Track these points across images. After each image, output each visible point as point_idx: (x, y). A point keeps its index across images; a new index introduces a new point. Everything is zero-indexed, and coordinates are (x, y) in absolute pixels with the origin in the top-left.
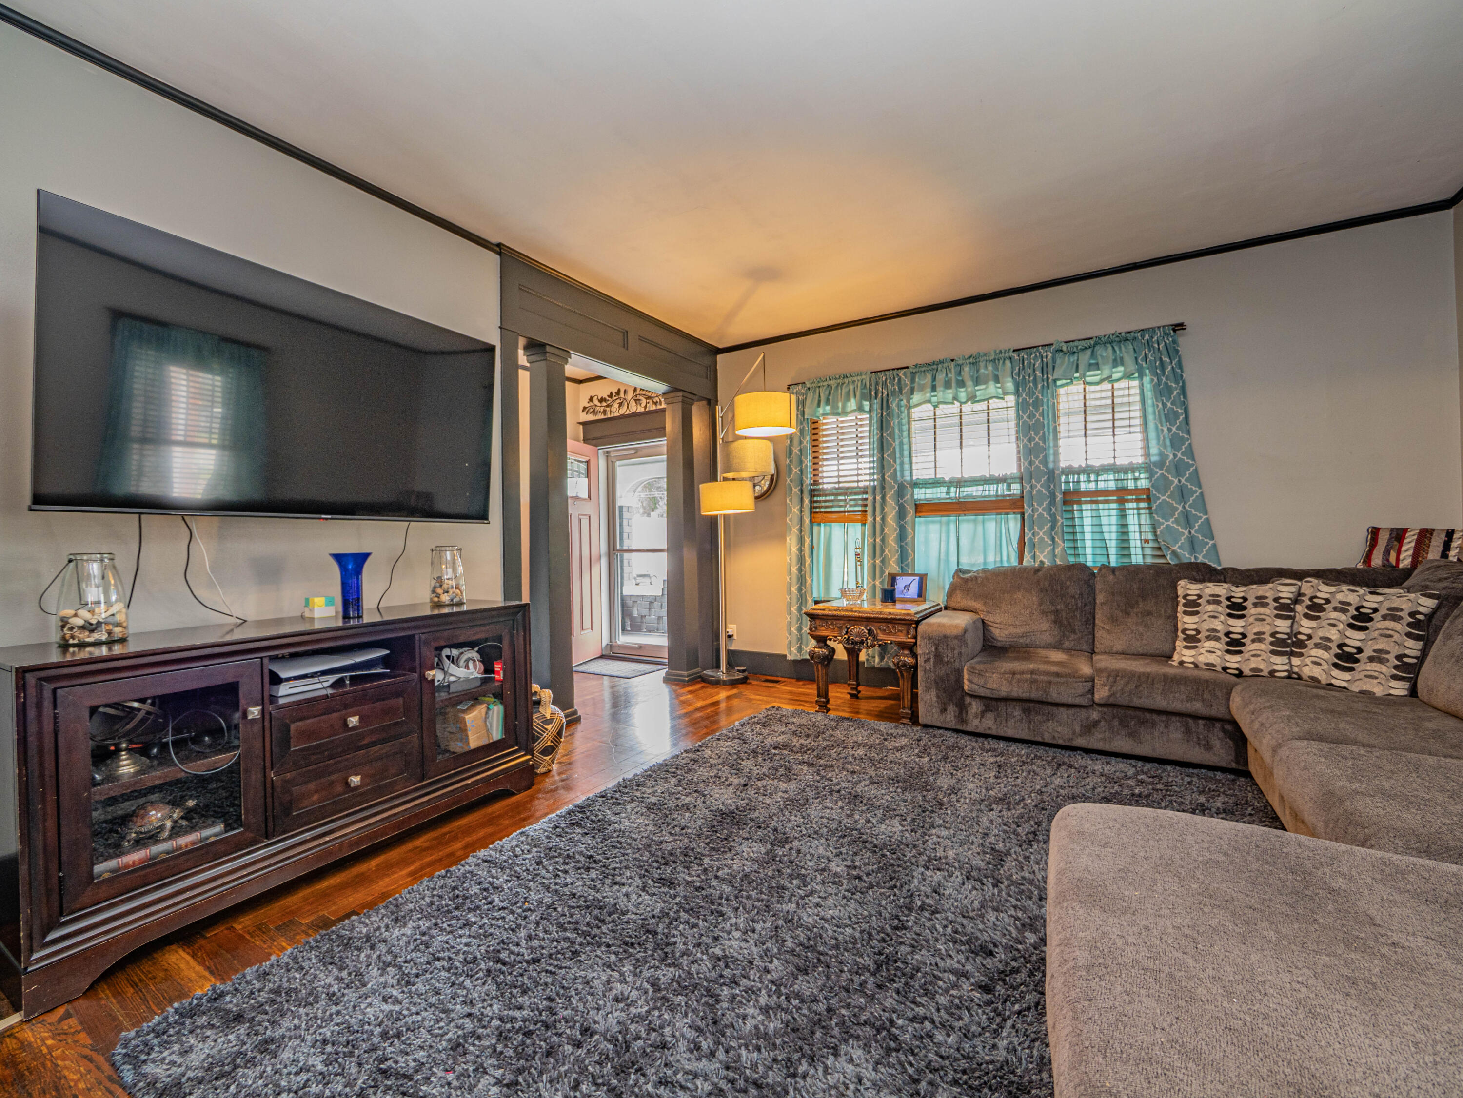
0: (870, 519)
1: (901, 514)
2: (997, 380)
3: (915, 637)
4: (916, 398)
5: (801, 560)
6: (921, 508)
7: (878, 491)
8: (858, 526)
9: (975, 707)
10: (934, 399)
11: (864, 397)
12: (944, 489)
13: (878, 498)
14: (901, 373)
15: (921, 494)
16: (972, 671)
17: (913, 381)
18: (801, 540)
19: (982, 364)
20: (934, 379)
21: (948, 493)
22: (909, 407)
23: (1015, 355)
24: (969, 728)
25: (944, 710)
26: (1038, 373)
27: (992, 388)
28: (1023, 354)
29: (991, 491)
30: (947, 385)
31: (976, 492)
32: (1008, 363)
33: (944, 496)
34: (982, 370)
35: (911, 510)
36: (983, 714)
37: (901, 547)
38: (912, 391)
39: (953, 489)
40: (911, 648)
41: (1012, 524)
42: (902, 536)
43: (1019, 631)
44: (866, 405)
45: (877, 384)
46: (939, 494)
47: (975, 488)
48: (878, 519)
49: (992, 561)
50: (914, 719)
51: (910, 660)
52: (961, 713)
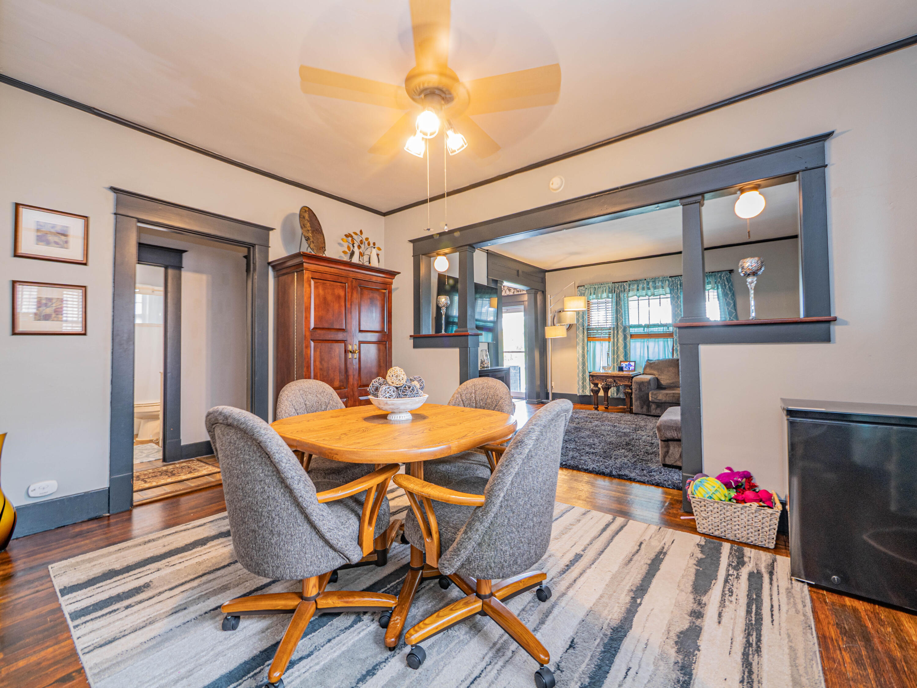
0: (612, 340)
1: (625, 338)
2: (663, 287)
3: (632, 383)
4: (631, 294)
5: (583, 356)
6: (632, 336)
7: (615, 329)
8: (607, 343)
9: (653, 406)
10: (638, 294)
11: (609, 292)
12: (642, 329)
13: (615, 332)
14: (625, 284)
15: (633, 331)
16: (652, 394)
17: (629, 287)
18: (583, 348)
19: (657, 282)
20: (638, 286)
21: (644, 330)
22: (628, 297)
23: (670, 279)
24: (652, 414)
25: (642, 408)
26: (679, 286)
27: (661, 291)
28: (673, 279)
29: (661, 330)
30: (643, 289)
31: (655, 330)
32: (667, 282)
33: (642, 331)
34: (657, 284)
35: (629, 337)
36: (656, 409)
37: (625, 351)
38: (629, 291)
39: (646, 329)
40: (630, 387)
41: (669, 343)
42: (625, 346)
43: (671, 381)
44: (610, 295)
45: (615, 288)
46: (641, 330)
47: (654, 328)
48: (615, 340)
49: (661, 357)
50: (631, 412)
51: (630, 391)
52: (648, 409)
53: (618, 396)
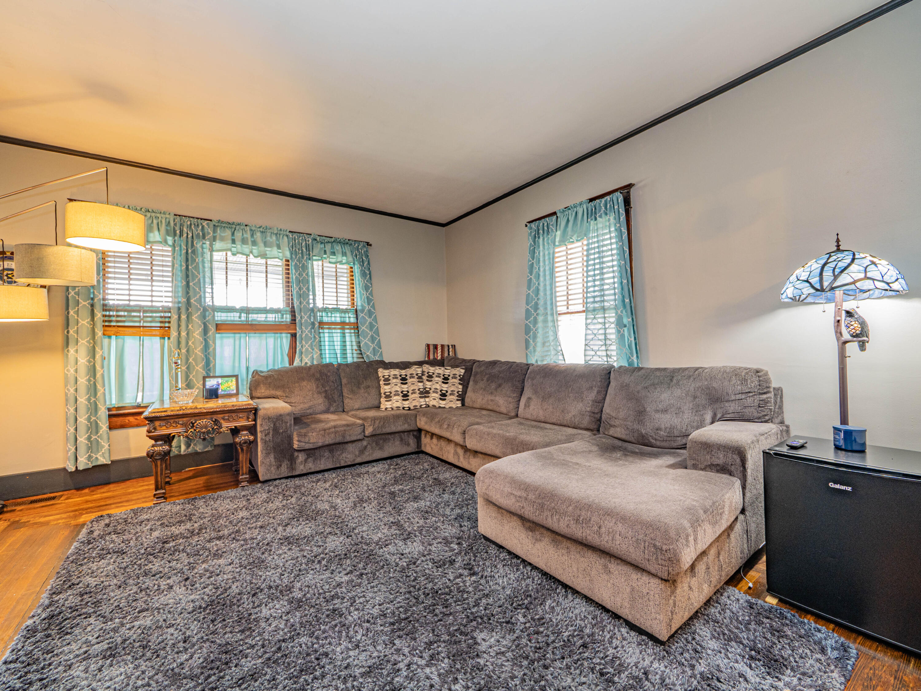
0: (174, 334)
1: (206, 331)
2: (279, 247)
3: (255, 420)
4: (218, 245)
5: (92, 371)
6: (219, 327)
7: (183, 310)
8: (157, 340)
9: (301, 457)
10: (233, 249)
11: (168, 233)
12: (238, 314)
13: (184, 317)
14: (205, 223)
15: (220, 317)
16: (299, 435)
17: (214, 231)
18: (92, 352)
19: (269, 234)
20: (233, 234)
21: (240, 317)
22: (212, 250)
23: (290, 235)
24: (297, 473)
25: (279, 467)
26: (304, 249)
27: (275, 251)
28: (295, 235)
29: (271, 317)
30: (244, 241)
31: (261, 318)
32: (285, 238)
33: (237, 319)
34: (268, 238)
35: (212, 329)
36: (306, 461)
37: (206, 356)
38: (214, 239)
39: (243, 315)
40: (252, 430)
41: (284, 340)
42: (206, 347)
43: (306, 406)
44: (170, 240)
45: (182, 225)
46: (233, 317)
47: (259, 315)
48: (183, 334)
49: (278, 366)
50: (254, 478)
51: (252, 438)
52: (291, 464)
53: (190, 450)
